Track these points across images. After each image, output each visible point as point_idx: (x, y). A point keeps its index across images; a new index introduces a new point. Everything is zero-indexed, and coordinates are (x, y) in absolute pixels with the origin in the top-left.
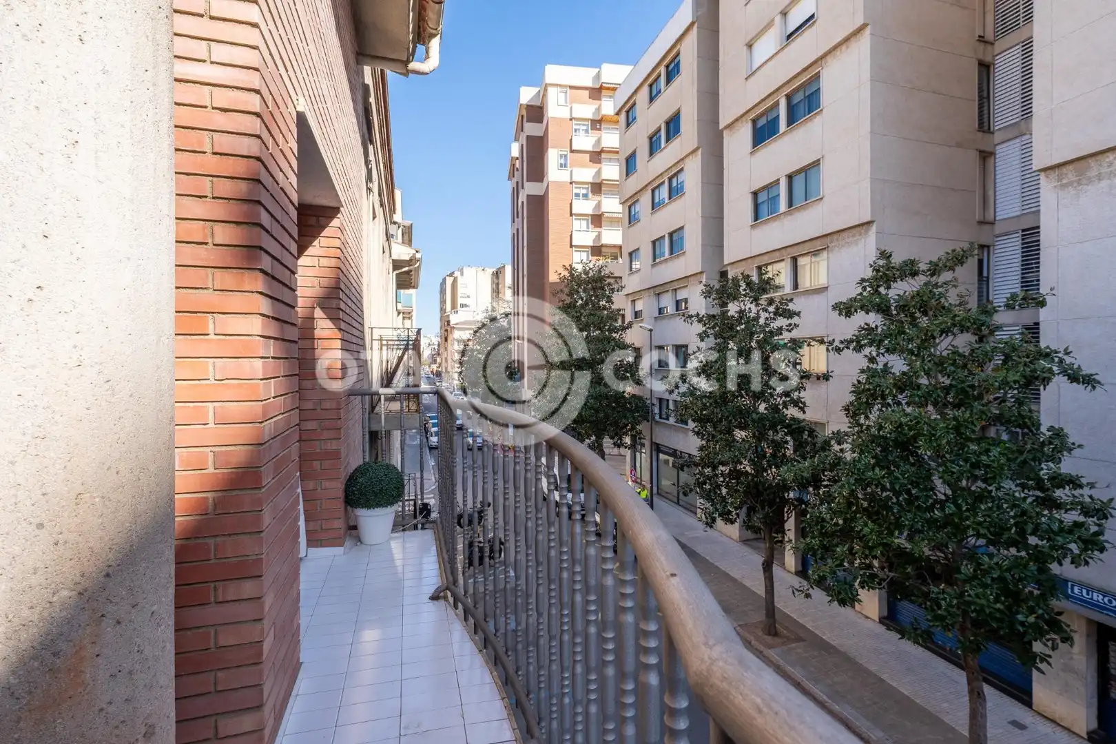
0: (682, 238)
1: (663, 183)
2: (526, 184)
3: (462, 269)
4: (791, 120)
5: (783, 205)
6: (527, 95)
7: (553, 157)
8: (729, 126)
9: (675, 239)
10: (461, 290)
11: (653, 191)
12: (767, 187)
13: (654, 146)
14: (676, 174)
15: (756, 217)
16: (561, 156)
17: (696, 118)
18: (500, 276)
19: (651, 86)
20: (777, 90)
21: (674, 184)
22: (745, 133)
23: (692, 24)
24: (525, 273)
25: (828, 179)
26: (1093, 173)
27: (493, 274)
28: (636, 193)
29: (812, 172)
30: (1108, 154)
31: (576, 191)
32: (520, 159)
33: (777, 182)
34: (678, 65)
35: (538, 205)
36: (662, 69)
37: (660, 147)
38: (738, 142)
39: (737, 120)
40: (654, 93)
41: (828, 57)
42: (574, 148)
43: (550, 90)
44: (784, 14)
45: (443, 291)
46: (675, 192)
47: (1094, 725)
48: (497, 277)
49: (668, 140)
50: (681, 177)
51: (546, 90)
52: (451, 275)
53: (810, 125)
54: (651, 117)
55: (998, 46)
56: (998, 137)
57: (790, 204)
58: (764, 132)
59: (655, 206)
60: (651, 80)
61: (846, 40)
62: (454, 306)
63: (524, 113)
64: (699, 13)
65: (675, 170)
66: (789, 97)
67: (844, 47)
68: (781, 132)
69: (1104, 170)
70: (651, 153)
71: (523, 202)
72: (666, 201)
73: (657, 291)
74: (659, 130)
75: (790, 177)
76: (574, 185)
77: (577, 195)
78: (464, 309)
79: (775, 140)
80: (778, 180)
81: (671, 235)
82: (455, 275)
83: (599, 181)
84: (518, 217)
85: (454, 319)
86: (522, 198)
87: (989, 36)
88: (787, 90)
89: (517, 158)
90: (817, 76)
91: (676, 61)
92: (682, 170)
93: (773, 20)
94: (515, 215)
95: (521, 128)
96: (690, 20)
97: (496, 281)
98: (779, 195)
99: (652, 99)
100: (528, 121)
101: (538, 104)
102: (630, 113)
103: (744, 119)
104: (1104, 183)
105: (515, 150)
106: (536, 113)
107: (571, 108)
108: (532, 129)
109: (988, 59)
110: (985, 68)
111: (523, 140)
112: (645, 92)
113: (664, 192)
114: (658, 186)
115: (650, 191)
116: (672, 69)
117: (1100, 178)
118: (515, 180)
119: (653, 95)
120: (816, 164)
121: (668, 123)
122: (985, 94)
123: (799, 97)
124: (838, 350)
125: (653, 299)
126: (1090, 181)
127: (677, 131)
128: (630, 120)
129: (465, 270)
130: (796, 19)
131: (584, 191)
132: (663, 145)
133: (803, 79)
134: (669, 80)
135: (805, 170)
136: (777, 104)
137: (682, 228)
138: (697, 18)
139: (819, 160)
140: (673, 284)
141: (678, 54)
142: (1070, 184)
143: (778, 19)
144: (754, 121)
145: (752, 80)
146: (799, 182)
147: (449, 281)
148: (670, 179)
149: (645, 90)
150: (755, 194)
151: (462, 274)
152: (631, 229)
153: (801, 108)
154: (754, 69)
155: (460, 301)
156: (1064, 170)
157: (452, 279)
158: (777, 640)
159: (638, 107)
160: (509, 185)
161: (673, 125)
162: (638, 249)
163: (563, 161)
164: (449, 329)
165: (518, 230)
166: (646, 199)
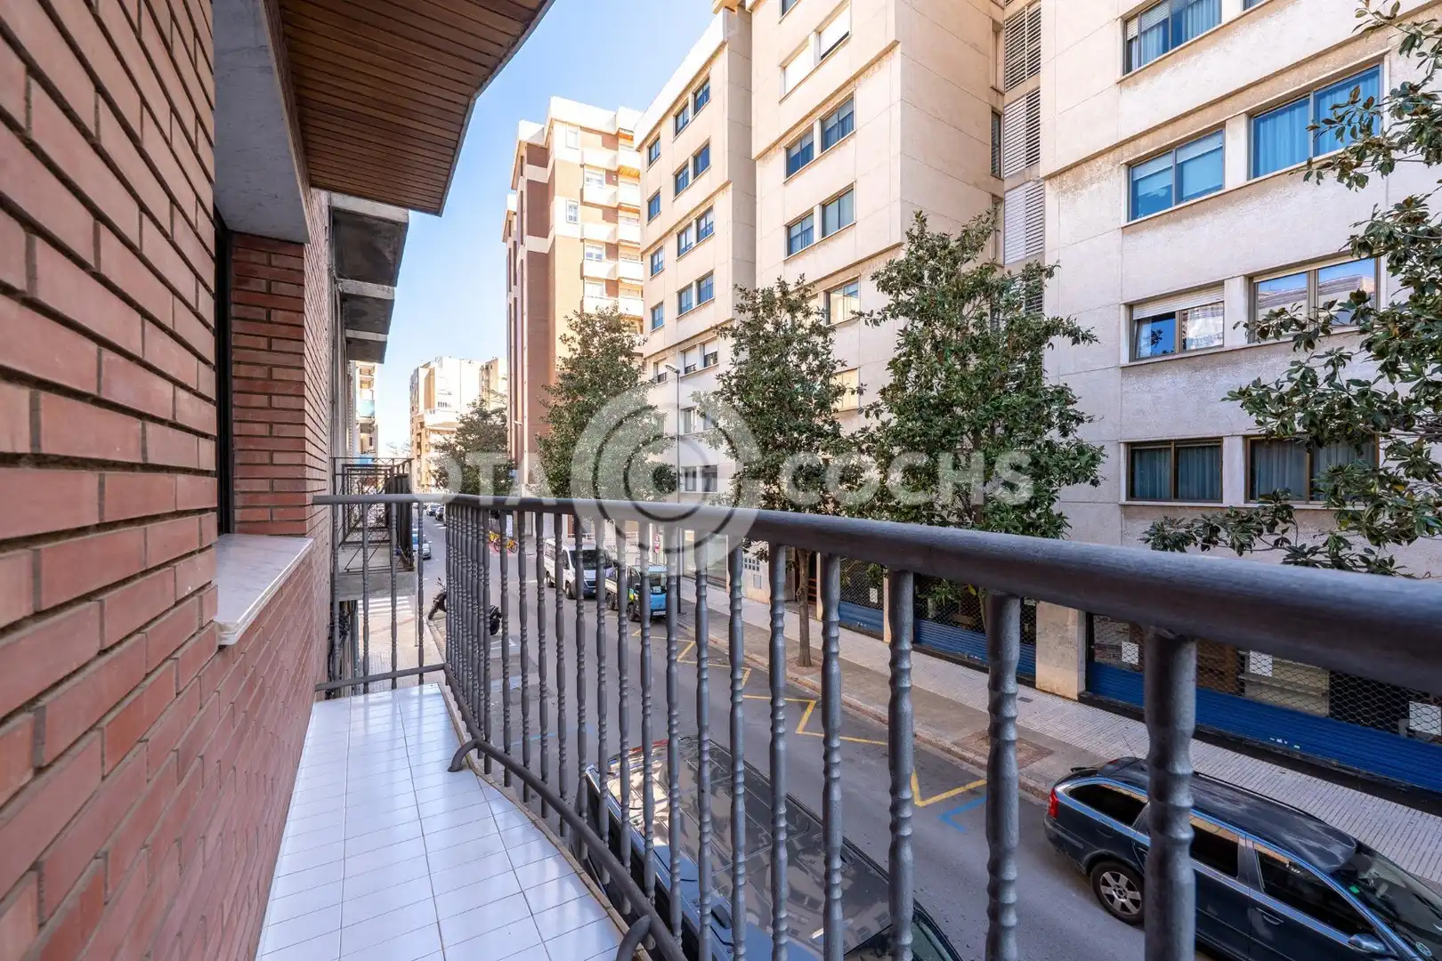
0: (711, 285)
1: (690, 225)
2: (527, 238)
3: (441, 359)
4: (825, 145)
5: (817, 235)
6: (528, 131)
7: (559, 208)
8: (762, 155)
9: (704, 287)
10: (439, 384)
11: (679, 236)
12: (801, 220)
13: (680, 183)
14: (704, 215)
15: (790, 251)
16: (570, 207)
17: (726, 149)
18: (491, 371)
19: (677, 117)
20: (811, 114)
21: (703, 225)
22: (779, 160)
23: (723, 45)
24: (525, 345)
25: (862, 205)
26: (1086, 177)
27: (482, 369)
28: (660, 239)
29: (845, 199)
30: (1098, 159)
31: (588, 250)
32: (519, 214)
33: (810, 213)
34: (707, 93)
35: (541, 265)
36: (690, 96)
37: (687, 184)
38: (771, 172)
39: (769, 149)
40: (680, 125)
41: (862, 78)
42: (585, 199)
43: (557, 126)
44: (819, 33)
45: (414, 387)
46: (703, 235)
47: (1083, 688)
48: (488, 373)
49: (696, 174)
50: (710, 218)
51: (551, 127)
52: (426, 366)
53: (842, 149)
54: (677, 151)
55: (1009, 97)
56: (1008, 184)
57: (824, 234)
58: (797, 160)
59: (681, 252)
60: (677, 109)
61: (879, 58)
62: (429, 405)
63: (524, 153)
64: (730, 34)
65: (702, 210)
66: (823, 121)
67: (876, 65)
68: (815, 157)
69: (1095, 174)
70: (677, 191)
71: (522, 261)
72: (694, 245)
73: (684, 347)
74: (686, 166)
75: (824, 206)
76: (586, 243)
77: (590, 255)
78: (444, 408)
79: (809, 167)
80: (812, 209)
81: (699, 282)
82: (431, 367)
83: (614, 242)
84: (515, 284)
85: (430, 420)
86: (522, 255)
87: (1001, 87)
88: (821, 113)
89: (515, 214)
90: (850, 99)
91: (705, 88)
92: (710, 209)
93: (807, 39)
94: (513, 280)
95: (520, 171)
96: (720, 39)
97: (486, 378)
98: (812, 227)
99: (677, 132)
100: (529, 163)
101: (542, 143)
102: (653, 150)
103: (777, 146)
104: (1095, 186)
105: (512, 202)
106: (538, 154)
107: (582, 153)
108: (534, 173)
109: (1000, 108)
110: (997, 115)
111: (523, 186)
112: (669, 124)
113: (692, 235)
114: (684, 231)
115: (676, 236)
116: (701, 96)
117: (1091, 181)
118: (511, 240)
119: (679, 127)
120: (849, 190)
121: (696, 158)
122: (997, 142)
123: (833, 121)
124: (876, 322)
125: (679, 358)
126: (1084, 186)
127: (706, 163)
128: (653, 156)
129: (446, 360)
130: (830, 38)
131: (598, 252)
132: (690, 182)
133: (837, 100)
134: (696, 109)
135: (838, 197)
136: (810, 130)
137: (711, 274)
138: (729, 38)
139: (852, 185)
140: (701, 337)
141: (707, 80)
142: (1069, 189)
143: (813, 37)
144: (788, 150)
145: (785, 103)
146: (832, 210)
147: (423, 373)
148: (698, 221)
149: (670, 121)
150: (789, 228)
151: (441, 366)
152: (655, 280)
153: (835, 133)
154: (787, 91)
155: (438, 398)
156: (1064, 177)
157: (427, 371)
158: (811, 669)
159: (662, 140)
160: (504, 249)
161: (701, 158)
162: (662, 303)
163: (572, 214)
164: (423, 431)
165: (515, 299)
166: (671, 246)
